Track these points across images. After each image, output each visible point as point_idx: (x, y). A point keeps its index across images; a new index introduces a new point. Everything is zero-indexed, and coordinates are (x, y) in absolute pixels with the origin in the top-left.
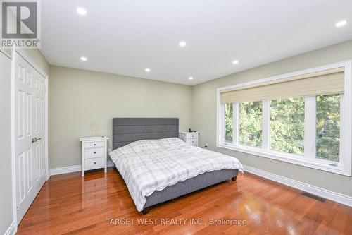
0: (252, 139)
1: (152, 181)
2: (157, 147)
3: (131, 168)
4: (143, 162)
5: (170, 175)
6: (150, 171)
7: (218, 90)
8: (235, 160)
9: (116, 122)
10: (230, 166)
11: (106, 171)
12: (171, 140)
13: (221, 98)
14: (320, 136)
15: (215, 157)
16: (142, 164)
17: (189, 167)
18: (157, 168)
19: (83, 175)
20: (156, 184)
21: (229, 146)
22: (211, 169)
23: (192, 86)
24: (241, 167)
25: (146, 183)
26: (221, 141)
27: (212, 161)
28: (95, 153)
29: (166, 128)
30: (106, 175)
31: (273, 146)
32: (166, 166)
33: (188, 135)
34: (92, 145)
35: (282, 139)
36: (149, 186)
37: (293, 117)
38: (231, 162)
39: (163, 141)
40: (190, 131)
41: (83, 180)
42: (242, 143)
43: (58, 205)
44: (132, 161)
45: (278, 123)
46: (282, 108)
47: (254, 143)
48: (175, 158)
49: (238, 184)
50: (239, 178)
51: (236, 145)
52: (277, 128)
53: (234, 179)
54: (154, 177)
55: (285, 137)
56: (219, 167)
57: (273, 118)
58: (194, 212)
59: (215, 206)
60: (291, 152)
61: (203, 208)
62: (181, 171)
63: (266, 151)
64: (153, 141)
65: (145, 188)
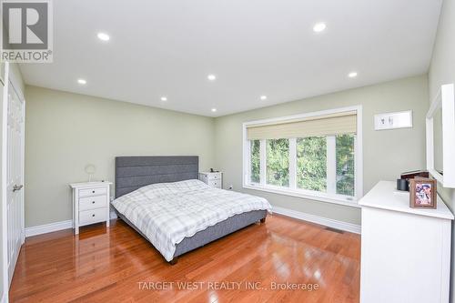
0: (278, 178)
1: (181, 227)
2: (175, 192)
3: (150, 216)
4: (164, 208)
5: (200, 219)
6: (177, 217)
7: (244, 125)
8: (264, 200)
9: (121, 163)
10: (259, 207)
11: (108, 225)
12: (190, 183)
13: (248, 134)
14: (344, 173)
15: (243, 198)
16: (164, 211)
17: (219, 210)
18: (182, 214)
19: (77, 232)
20: (186, 229)
21: (257, 186)
22: (240, 211)
23: (214, 118)
24: (270, 208)
25: (174, 230)
26: (247, 182)
27: (241, 202)
28: (94, 203)
29: (184, 168)
30: (108, 230)
31: (299, 186)
32: (193, 211)
33: (211, 176)
34: (89, 192)
35: (308, 177)
36: (179, 233)
37: (318, 153)
38: (259, 203)
39: (182, 184)
40: (212, 171)
41: (77, 238)
42: (268, 183)
43: (55, 270)
44: (150, 208)
45: (304, 160)
46: (308, 144)
47: (280, 182)
48: (200, 202)
49: (267, 226)
50: (268, 219)
51: (263, 185)
52: (303, 164)
53: (263, 221)
54: (182, 223)
55: (311, 175)
56: (248, 208)
57: (299, 154)
58: (226, 256)
59: (247, 248)
60: (317, 189)
61: (234, 252)
62: (210, 215)
63: (293, 189)
64: (168, 185)
65: (174, 235)
